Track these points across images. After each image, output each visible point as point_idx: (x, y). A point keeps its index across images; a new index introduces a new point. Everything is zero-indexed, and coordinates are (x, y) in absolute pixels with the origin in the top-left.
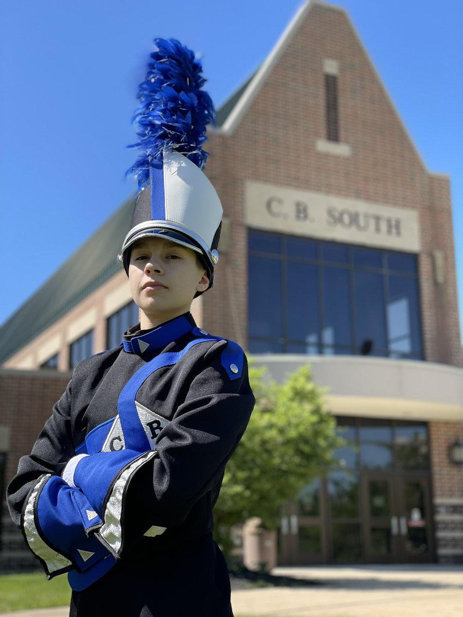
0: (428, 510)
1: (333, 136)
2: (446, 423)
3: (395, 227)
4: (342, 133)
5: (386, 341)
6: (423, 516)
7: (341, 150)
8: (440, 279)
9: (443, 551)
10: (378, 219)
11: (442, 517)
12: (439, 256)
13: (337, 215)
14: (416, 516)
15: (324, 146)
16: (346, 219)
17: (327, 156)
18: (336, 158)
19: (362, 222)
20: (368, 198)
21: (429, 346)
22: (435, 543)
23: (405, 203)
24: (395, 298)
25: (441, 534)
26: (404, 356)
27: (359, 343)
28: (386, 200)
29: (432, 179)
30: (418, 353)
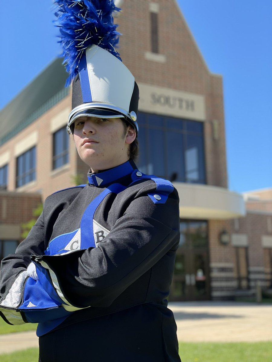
0: (207, 270)
1: (155, 50)
2: (219, 221)
3: (191, 105)
4: (161, 48)
5: (184, 172)
6: (204, 273)
7: (160, 58)
8: (216, 136)
9: (216, 294)
10: (181, 100)
11: (215, 274)
12: (216, 123)
13: (157, 97)
14: (200, 275)
15: (149, 56)
16: (162, 100)
17: (151, 62)
18: (157, 63)
19: (172, 102)
20: (175, 88)
21: (210, 176)
22: (211, 289)
23: (196, 91)
24: (190, 147)
25: (215, 284)
26: (194, 182)
27: (170, 174)
28: (186, 89)
29: (212, 78)
30: (203, 180)
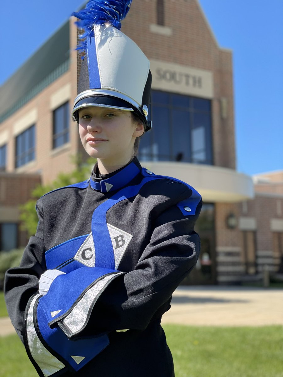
0: (213, 254)
1: (161, 22)
2: (226, 204)
3: (198, 82)
4: (167, 21)
5: (191, 153)
6: (210, 257)
7: (166, 31)
8: (225, 115)
9: (222, 279)
10: (187, 76)
11: (221, 258)
12: (224, 101)
13: (162, 73)
14: (206, 259)
15: (155, 28)
16: (168, 76)
17: (157, 35)
18: (163, 36)
19: (178, 78)
20: (182, 63)
21: (217, 157)
22: (217, 274)
23: (204, 67)
24: (197, 126)
25: (221, 269)
26: (201, 163)
27: (175, 154)
28: (193, 64)
29: (221, 52)
30: (210, 161)
